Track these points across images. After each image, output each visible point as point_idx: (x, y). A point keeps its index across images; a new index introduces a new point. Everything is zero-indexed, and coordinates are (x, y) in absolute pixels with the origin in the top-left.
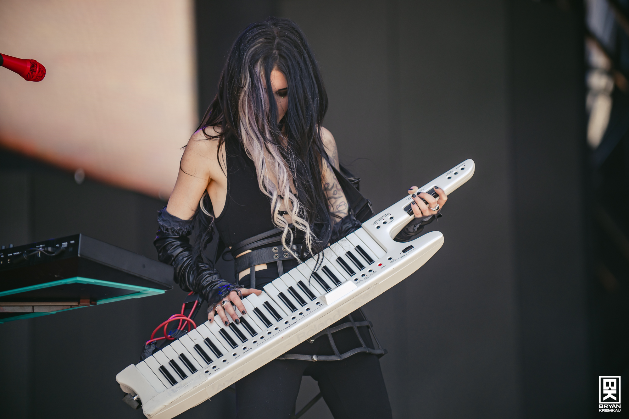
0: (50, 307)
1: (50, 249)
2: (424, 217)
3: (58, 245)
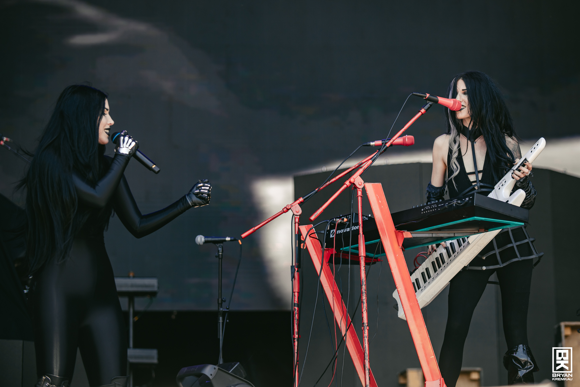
0: (464, 233)
1: (459, 202)
2: (521, 178)
3: (464, 200)
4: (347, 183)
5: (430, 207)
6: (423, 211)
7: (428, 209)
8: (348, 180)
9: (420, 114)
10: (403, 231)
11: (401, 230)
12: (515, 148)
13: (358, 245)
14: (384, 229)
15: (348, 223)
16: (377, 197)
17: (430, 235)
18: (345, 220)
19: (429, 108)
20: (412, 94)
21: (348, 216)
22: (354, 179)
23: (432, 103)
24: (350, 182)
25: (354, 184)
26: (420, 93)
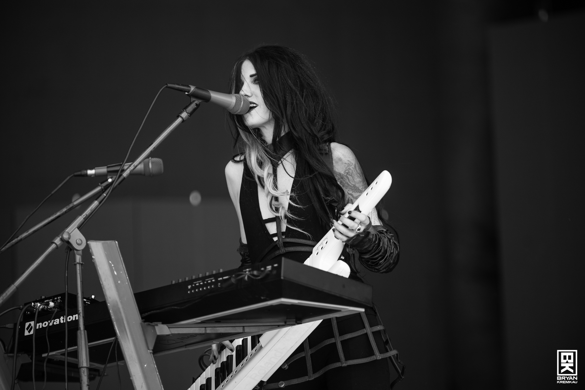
1: (255, 273)
3: (263, 269)
4: (58, 241)
5: (203, 282)
6: (191, 290)
7: (200, 286)
8: (57, 235)
9: (179, 120)
10: (156, 323)
11: (152, 322)
12: (350, 169)
13: (76, 347)
14: (122, 320)
15: (56, 310)
16: (110, 265)
17: (202, 331)
18: (52, 304)
19: (194, 110)
20: (166, 86)
21: (56, 298)
22: (69, 234)
23: (200, 101)
24: (62, 240)
25: (68, 242)
26: (179, 85)
